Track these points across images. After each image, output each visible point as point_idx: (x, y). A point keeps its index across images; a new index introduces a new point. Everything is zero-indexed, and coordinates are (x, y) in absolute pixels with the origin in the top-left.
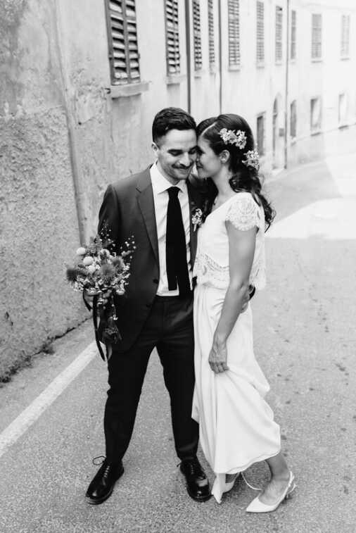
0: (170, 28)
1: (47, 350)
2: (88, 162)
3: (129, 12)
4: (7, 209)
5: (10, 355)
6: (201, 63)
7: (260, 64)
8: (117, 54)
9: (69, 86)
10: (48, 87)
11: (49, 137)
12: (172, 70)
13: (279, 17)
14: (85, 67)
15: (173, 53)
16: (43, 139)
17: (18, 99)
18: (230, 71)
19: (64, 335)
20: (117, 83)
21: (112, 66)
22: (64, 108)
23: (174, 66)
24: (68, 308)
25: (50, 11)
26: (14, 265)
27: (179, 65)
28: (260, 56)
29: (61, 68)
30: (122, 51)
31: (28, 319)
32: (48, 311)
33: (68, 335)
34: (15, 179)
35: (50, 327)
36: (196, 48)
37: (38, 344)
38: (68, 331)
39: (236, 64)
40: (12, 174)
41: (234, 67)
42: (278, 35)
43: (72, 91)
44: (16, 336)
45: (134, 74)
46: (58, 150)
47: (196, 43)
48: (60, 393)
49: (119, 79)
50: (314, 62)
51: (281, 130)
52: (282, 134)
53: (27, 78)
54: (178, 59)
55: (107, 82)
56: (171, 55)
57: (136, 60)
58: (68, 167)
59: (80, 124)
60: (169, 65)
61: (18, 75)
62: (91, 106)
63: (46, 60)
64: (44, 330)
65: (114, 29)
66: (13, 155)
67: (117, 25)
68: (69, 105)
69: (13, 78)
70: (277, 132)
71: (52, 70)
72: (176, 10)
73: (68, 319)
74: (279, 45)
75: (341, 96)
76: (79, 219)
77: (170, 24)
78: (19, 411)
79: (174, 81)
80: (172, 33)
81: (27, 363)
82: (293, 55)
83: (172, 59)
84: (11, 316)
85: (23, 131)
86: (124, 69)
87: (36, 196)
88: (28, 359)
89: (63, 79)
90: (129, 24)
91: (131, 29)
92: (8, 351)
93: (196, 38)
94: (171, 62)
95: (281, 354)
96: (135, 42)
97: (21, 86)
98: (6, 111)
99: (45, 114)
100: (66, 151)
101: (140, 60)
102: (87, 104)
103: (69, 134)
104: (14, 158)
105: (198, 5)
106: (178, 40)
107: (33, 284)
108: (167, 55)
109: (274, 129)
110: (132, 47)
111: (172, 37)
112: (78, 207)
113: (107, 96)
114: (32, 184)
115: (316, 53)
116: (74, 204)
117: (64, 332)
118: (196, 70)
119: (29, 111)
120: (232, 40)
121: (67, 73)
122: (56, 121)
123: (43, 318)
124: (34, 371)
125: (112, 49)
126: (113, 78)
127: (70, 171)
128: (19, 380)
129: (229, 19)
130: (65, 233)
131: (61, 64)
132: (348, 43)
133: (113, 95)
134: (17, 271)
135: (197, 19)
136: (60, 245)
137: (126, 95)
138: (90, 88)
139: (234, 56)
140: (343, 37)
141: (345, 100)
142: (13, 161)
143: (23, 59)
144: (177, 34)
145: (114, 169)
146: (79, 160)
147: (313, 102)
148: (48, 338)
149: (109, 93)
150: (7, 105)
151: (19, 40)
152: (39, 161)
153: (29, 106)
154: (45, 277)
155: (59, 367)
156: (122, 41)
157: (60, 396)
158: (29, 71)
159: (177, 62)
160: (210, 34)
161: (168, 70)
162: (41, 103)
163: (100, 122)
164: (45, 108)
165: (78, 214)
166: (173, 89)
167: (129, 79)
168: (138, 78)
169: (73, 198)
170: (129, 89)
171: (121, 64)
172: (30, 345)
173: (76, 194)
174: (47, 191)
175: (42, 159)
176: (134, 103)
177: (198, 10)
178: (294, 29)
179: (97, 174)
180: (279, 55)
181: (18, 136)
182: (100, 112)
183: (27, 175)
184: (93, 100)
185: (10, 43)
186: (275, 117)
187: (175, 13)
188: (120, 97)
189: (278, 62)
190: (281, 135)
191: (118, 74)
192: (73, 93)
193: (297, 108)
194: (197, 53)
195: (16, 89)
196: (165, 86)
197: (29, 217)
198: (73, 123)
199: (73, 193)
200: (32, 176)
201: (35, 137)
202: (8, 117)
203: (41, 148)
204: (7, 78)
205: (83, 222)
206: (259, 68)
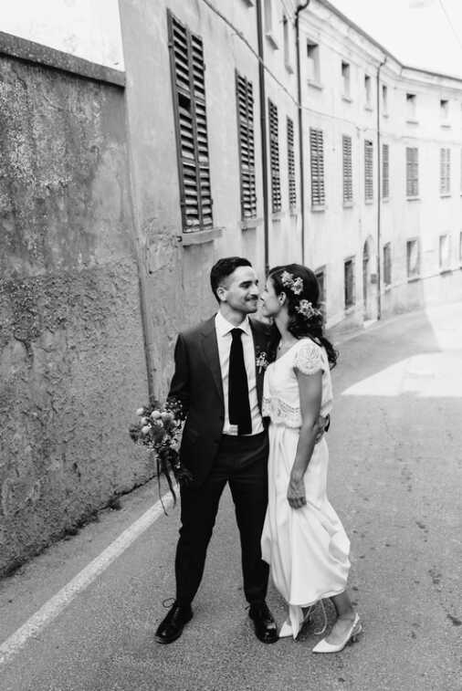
0: (244, 170)
1: (113, 505)
2: (158, 311)
3: (202, 158)
4: (78, 358)
5: (77, 507)
6: (280, 204)
7: (348, 204)
8: (189, 202)
9: (140, 236)
10: (120, 236)
11: (120, 286)
12: (248, 214)
13: (368, 152)
14: (157, 216)
15: (249, 196)
16: (114, 289)
17: (91, 250)
18: (313, 212)
19: (131, 491)
20: (189, 230)
21: (183, 214)
22: (135, 257)
23: (249, 210)
24: (136, 463)
25: (123, 163)
26: (83, 415)
27: (255, 208)
28: (348, 194)
29: (133, 218)
30: (194, 197)
31: (95, 472)
32: (116, 465)
33: (136, 491)
34: (86, 329)
35: (117, 482)
36: (274, 189)
37: (105, 499)
38: (136, 487)
39: (320, 204)
40: (84, 323)
41: (318, 208)
42: (368, 172)
43: (143, 240)
44: (83, 488)
45: (207, 221)
46: (128, 300)
47: (274, 183)
48: (127, 546)
49: (190, 227)
50: (409, 200)
51: (373, 276)
52: (375, 280)
53: (100, 229)
54: (255, 202)
55: (178, 230)
56: (246, 199)
57: (209, 206)
58: (139, 316)
59: (151, 273)
60: (243, 209)
61: (91, 226)
62: (162, 255)
63: (119, 211)
64: (111, 484)
65: (187, 176)
66: (85, 304)
67: (190, 172)
68: (140, 254)
69: (87, 229)
70: (369, 278)
71: (125, 221)
72: (252, 151)
73: (135, 475)
74: (368, 182)
75: (442, 238)
76: (148, 369)
77: (245, 167)
78: (86, 562)
79: (249, 226)
80: (248, 176)
81: (94, 517)
82: (386, 193)
83: (247, 202)
84: (79, 467)
85: (95, 281)
86: (196, 216)
87: (105, 346)
88: (95, 513)
89: (135, 229)
90: (202, 169)
91: (203, 174)
92: (74, 503)
93: (274, 178)
94: (246, 206)
95: (358, 512)
96: (208, 188)
97: (94, 237)
98: (80, 261)
99: (117, 264)
100: (136, 300)
101: (214, 206)
102: (157, 253)
103: (140, 284)
104: (86, 307)
105: (277, 144)
106: (254, 183)
107: (101, 435)
108: (242, 199)
109: (365, 275)
110: (204, 193)
111: (247, 180)
112: (148, 358)
113: (178, 244)
114: (103, 333)
115: (412, 190)
116: (144, 355)
117: (131, 488)
118: (273, 212)
119: (101, 261)
120: (315, 178)
121: (139, 221)
122: (127, 270)
123: (110, 472)
124: (100, 526)
125: (183, 197)
126: (185, 226)
127: (140, 321)
128: (86, 534)
129: (312, 156)
130: (134, 384)
131: (133, 214)
132: (448, 179)
133: (185, 242)
134: (86, 421)
135: (275, 159)
136: (128, 397)
137: (198, 242)
138: (161, 236)
139: (318, 195)
140: (442, 172)
141: (446, 241)
142: (85, 310)
143: (97, 211)
144: (253, 176)
145: (185, 319)
146: (149, 309)
147: (410, 244)
148: (115, 493)
149: (181, 240)
150: (80, 255)
151: (94, 192)
152: (109, 310)
153: (102, 256)
154: (113, 429)
155: (127, 522)
156: (194, 188)
157: (128, 549)
158: (102, 222)
159: (253, 205)
160: (290, 173)
161: (243, 214)
162: (112, 253)
163: (171, 271)
164: (117, 257)
165: (147, 365)
166: (248, 234)
167: (201, 226)
168: (211, 224)
169: (142, 348)
170: (201, 235)
171: (193, 211)
172: (97, 499)
173: (146, 345)
174: (117, 340)
175: (113, 309)
176: (206, 250)
177: (277, 149)
178: (386, 165)
179: (167, 324)
180: (369, 194)
181: (90, 285)
182: (171, 260)
183: (98, 324)
184: (164, 249)
185: (85, 195)
186: (366, 262)
187: (251, 154)
188: (192, 245)
189: (368, 201)
190: (373, 282)
191: (189, 222)
192: (144, 242)
193: (392, 252)
194: (276, 194)
195: (89, 239)
196: (239, 232)
197: (99, 366)
198: (144, 272)
199: (142, 343)
200: (103, 325)
201: (106, 286)
202: (81, 268)
203: (112, 297)
204: (82, 229)
205: (153, 373)
206: (346, 208)
